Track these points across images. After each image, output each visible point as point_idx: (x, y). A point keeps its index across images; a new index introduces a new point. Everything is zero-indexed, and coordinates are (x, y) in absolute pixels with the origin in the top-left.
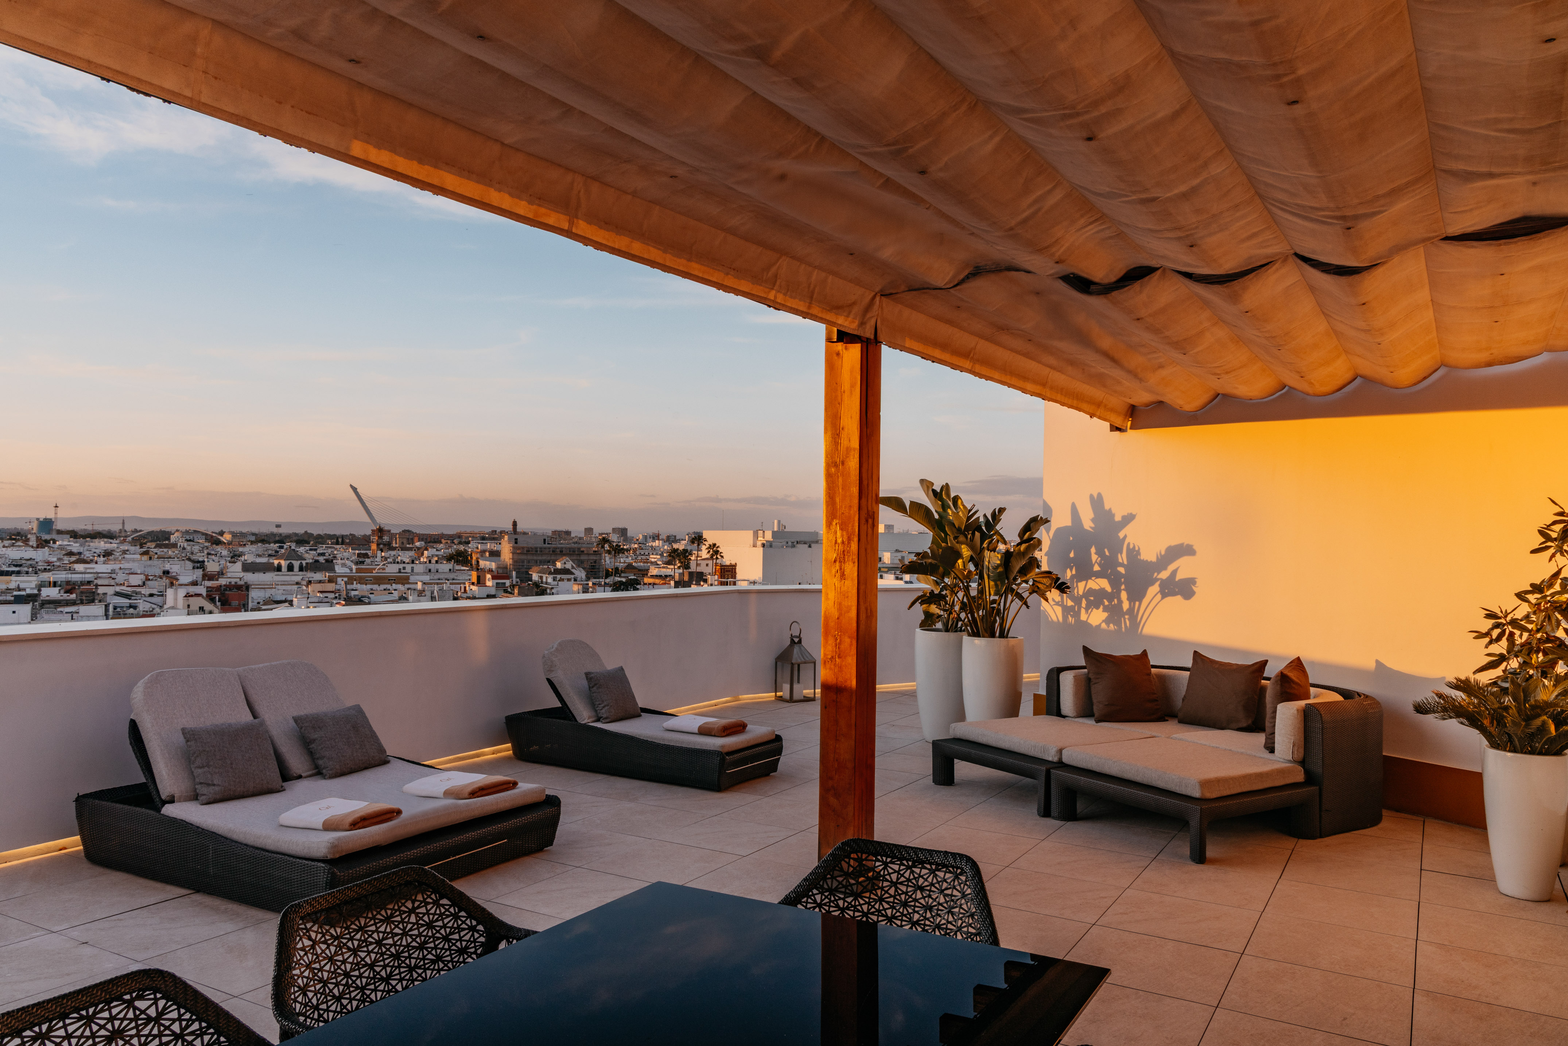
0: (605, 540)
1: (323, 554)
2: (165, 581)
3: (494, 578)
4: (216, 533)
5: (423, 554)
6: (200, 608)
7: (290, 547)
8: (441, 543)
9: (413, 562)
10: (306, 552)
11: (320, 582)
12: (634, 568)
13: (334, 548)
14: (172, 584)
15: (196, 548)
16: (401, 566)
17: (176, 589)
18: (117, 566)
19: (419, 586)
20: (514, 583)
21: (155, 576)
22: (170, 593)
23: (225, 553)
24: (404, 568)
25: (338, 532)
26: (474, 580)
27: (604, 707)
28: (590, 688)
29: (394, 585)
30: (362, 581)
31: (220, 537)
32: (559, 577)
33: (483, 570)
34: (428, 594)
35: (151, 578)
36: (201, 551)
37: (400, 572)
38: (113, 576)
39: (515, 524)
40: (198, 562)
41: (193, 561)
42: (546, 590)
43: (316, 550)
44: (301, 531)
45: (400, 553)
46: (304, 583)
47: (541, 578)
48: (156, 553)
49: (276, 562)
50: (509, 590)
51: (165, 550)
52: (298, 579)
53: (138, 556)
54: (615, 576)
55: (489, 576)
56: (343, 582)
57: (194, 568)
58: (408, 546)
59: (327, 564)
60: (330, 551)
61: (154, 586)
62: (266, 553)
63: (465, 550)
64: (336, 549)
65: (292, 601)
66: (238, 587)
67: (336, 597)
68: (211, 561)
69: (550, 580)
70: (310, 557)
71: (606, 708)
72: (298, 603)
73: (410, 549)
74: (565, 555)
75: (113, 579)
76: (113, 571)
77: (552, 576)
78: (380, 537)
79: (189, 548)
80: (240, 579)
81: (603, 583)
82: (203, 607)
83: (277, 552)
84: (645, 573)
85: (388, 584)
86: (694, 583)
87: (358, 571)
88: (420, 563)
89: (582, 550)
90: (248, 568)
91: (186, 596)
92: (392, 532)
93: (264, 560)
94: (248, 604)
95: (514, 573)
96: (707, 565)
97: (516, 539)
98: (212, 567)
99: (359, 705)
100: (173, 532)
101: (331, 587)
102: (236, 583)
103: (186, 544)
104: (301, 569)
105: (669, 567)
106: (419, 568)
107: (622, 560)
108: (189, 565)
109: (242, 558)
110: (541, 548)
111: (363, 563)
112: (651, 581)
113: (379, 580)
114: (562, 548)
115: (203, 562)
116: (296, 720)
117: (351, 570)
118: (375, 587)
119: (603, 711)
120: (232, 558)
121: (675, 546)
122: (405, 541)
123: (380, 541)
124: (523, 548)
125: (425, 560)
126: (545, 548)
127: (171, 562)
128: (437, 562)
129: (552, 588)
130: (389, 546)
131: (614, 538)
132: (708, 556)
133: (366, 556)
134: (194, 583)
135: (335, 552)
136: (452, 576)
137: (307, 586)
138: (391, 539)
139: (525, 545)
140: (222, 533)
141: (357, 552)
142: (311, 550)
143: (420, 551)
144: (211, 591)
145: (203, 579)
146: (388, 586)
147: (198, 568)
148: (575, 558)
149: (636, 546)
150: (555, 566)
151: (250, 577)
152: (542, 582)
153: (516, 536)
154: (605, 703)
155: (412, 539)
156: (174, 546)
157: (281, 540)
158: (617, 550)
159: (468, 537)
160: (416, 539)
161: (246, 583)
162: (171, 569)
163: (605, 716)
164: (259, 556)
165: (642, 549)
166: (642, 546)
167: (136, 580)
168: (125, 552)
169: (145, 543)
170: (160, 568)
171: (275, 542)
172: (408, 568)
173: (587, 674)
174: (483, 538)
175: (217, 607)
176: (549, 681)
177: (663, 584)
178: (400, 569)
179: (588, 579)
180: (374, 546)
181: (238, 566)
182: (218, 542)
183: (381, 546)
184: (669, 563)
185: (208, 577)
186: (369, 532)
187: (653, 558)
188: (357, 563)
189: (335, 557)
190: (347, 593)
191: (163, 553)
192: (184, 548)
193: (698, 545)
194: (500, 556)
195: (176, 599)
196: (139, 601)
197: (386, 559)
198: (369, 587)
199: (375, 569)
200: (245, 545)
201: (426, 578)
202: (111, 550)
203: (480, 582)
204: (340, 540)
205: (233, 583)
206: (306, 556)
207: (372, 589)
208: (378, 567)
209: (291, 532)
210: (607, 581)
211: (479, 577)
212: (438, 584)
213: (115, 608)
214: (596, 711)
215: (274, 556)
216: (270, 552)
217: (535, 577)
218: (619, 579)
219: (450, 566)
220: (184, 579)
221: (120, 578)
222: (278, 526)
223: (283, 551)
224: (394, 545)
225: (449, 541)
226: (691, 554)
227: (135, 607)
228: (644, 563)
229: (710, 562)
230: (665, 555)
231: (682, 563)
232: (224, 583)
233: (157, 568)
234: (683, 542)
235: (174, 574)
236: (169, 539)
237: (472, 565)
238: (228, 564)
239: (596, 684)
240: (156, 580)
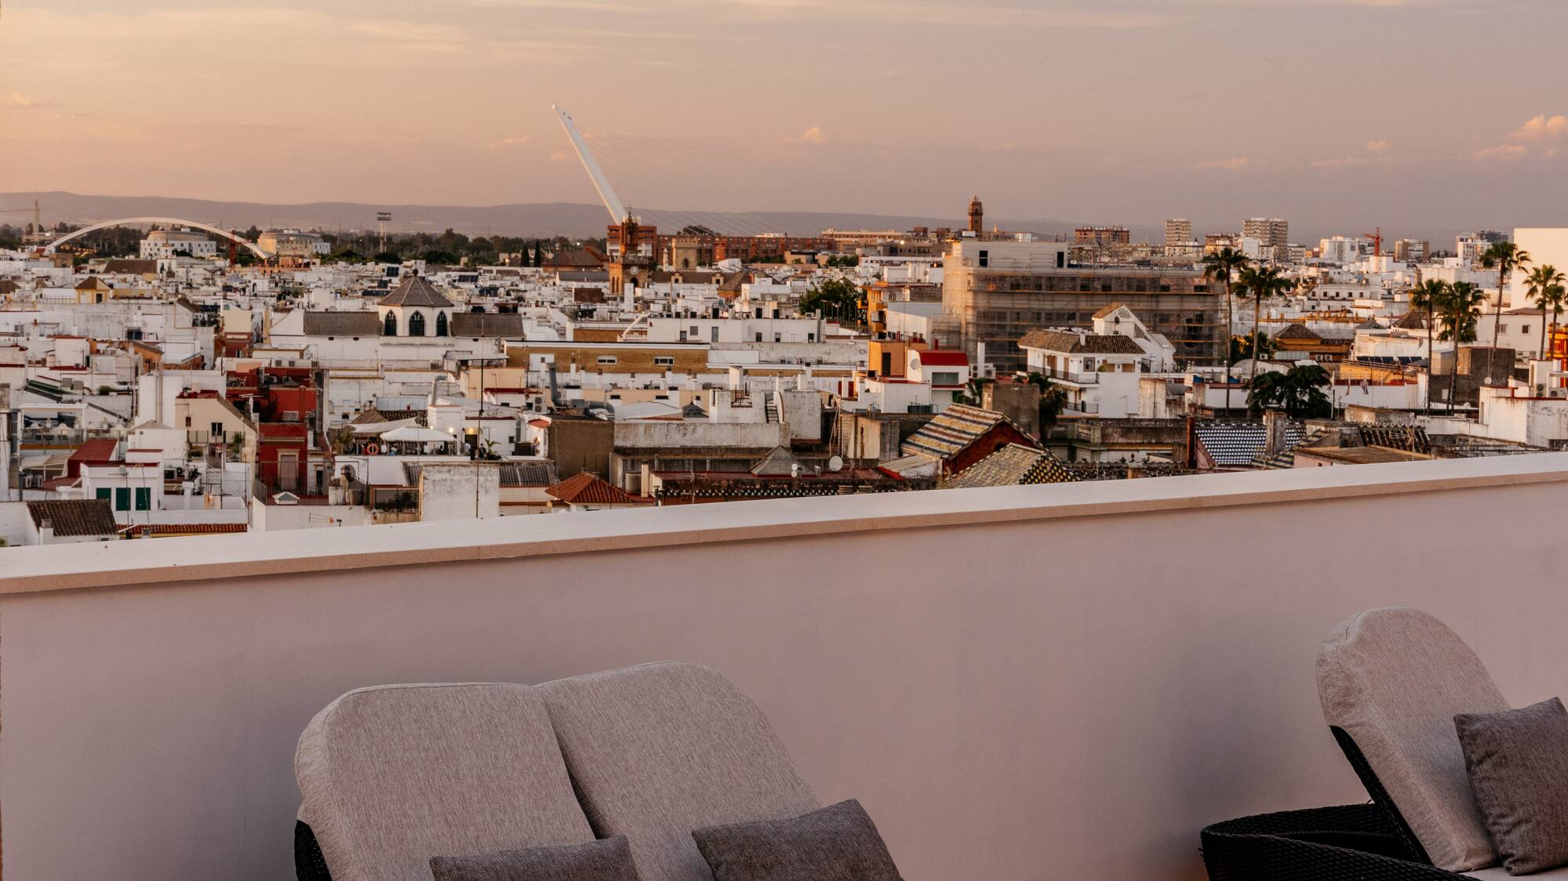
0: (1233, 258)
1: (492, 291)
2: (132, 356)
3: (926, 359)
4: (241, 235)
5: (737, 292)
6: (214, 425)
7: (416, 272)
8: (783, 261)
9: (716, 314)
10: (452, 284)
11: (488, 364)
12: (1311, 336)
13: (516, 274)
14: (150, 365)
15: (198, 274)
16: (687, 324)
17: (161, 377)
18: (26, 318)
19: (734, 380)
20: (981, 374)
21: (112, 343)
22: (146, 385)
23: (263, 285)
24: (694, 331)
25: (526, 234)
26: (876, 366)
27: (1516, 825)
28: (1469, 764)
29: (669, 374)
30: (588, 362)
31: (250, 245)
32: (1099, 358)
33: (896, 337)
34: (757, 399)
35: (101, 347)
36: (209, 281)
37: (683, 341)
38: (21, 341)
39: (976, 212)
40: (205, 308)
41: (194, 307)
42: (1065, 396)
43: (474, 279)
44: (437, 230)
45: (682, 288)
46: (451, 366)
47: (1052, 360)
48: (111, 286)
49: (383, 312)
50: (968, 393)
51: (130, 277)
52: (435, 354)
53: (72, 293)
54: (1258, 358)
55: (913, 355)
56: (544, 365)
57: (194, 324)
58: (699, 269)
59: (503, 316)
60: (507, 281)
61: (112, 368)
62: (357, 286)
63: (848, 283)
64: (523, 278)
65: (424, 413)
66: (299, 376)
67: (529, 406)
68: (233, 307)
69: (1076, 366)
70: (460, 299)
71: (1523, 828)
72: (439, 418)
73: (706, 279)
74: (1117, 297)
75: (22, 349)
76: (19, 331)
77: (1082, 356)
78: (632, 247)
79: (181, 272)
80: (302, 353)
81: (1224, 379)
82: (220, 425)
83: (383, 284)
84: (1344, 348)
85: (653, 371)
86: (1488, 380)
87: (581, 335)
88: (735, 318)
89: (1163, 283)
90: (320, 324)
91: (181, 396)
92: (658, 232)
93: (353, 305)
94: (321, 419)
95: (981, 347)
96: (1525, 329)
97: (984, 254)
98: (237, 321)
99: (855, 801)
100: (144, 231)
101: (514, 377)
102: (292, 363)
103: (174, 263)
104: (442, 330)
105: (1412, 333)
106: (731, 330)
107: (1274, 314)
108: (185, 316)
109: (304, 300)
110: (1050, 279)
111: (588, 314)
112: (1363, 373)
113: (631, 362)
114: (1109, 278)
115: (216, 308)
116: (704, 841)
117: (562, 332)
118: (623, 379)
119: (1514, 836)
120: (279, 298)
121: (1431, 273)
122: (692, 257)
123: (631, 257)
124: (1002, 278)
125: (746, 309)
126: (1062, 279)
127: (145, 309)
128: (776, 314)
129: (1081, 390)
130: (652, 269)
131: (1250, 247)
132: (1531, 303)
133: (597, 296)
134: (198, 364)
135: (522, 286)
136: (814, 352)
137: (457, 376)
138: (657, 252)
139: (1008, 271)
140: (253, 235)
141: (574, 285)
142: (462, 279)
143: (731, 286)
144: (236, 383)
145: (217, 353)
146: (656, 379)
147: (203, 324)
148: (1143, 305)
149: (1313, 272)
150: (1090, 328)
151: (327, 350)
152: (1054, 374)
153: (983, 245)
154: (1520, 813)
155: (710, 251)
156: (149, 266)
157: (392, 252)
158: (1264, 284)
159: (851, 247)
160: (719, 250)
161: (315, 364)
162: (145, 324)
163: (1518, 852)
164: (342, 294)
165: (1331, 281)
166: (1332, 272)
167: (70, 352)
168: (42, 282)
169: (85, 261)
170: (120, 323)
171: (379, 258)
172: (704, 334)
173: (1462, 722)
174: (893, 250)
175: (252, 425)
176: (1340, 734)
177: (1394, 383)
178: (683, 333)
179: (1181, 365)
180: (616, 272)
181: (295, 321)
182: (246, 259)
183: (634, 270)
184: (1410, 322)
185: (227, 347)
186: (601, 234)
187: (1366, 307)
188: (575, 316)
189: (521, 299)
190: (555, 398)
191: (125, 286)
192: (171, 274)
193: (1504, 270)
194: (940, 299)
195: (160, 404)
196: (78, 405)
197: (647, 304)
198: (608, 378)
199: (620, 332)
200: (307, 265)
201: (750, 358)
202: (14, 278)
203: (889, 370)
204: (532, 254)
205: (285, 365)
206: (452, 295)
207: (614, 386)
208: (629, 327)
209: (413, 232)
210: (1236, 371)
211: (886, 358)
212: (782, 374)
213: (27, 423)
214: (1489, 835)
215: (377, 294)
216: (366, 284)
217: (1035, 359)
218: (1268, 368)
219: (809, 325)
220: (176, 352)
221: (37, 346)
222: (384, 217)
223: (396, 282)
224: (666, 268)
225: (803, 258)
226: (1478, 297)
227: (70, 421)
228: (1337, 320)
229: (1536, 322)
230: (1398, 298)
231: (1452, 322)
232: (265, 364)
233: (112, 321)
234: (1450, 262)
235: (152, 339)
236: (135, 250)
237: (865, 323)
238: (274, 315)
239: (1489, 755)
240: (113, 353)
